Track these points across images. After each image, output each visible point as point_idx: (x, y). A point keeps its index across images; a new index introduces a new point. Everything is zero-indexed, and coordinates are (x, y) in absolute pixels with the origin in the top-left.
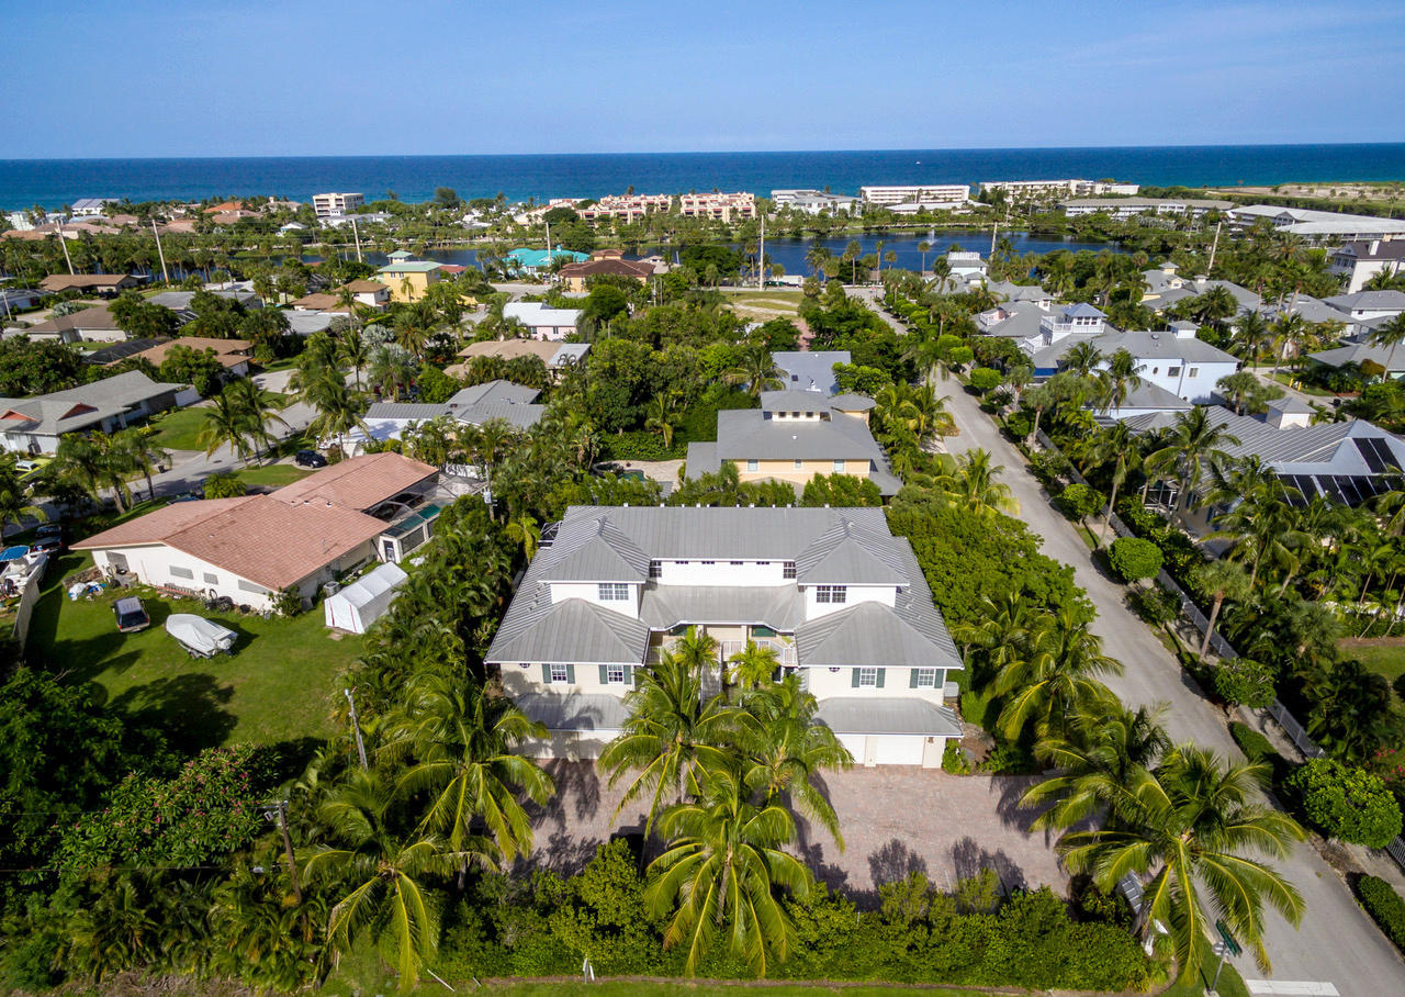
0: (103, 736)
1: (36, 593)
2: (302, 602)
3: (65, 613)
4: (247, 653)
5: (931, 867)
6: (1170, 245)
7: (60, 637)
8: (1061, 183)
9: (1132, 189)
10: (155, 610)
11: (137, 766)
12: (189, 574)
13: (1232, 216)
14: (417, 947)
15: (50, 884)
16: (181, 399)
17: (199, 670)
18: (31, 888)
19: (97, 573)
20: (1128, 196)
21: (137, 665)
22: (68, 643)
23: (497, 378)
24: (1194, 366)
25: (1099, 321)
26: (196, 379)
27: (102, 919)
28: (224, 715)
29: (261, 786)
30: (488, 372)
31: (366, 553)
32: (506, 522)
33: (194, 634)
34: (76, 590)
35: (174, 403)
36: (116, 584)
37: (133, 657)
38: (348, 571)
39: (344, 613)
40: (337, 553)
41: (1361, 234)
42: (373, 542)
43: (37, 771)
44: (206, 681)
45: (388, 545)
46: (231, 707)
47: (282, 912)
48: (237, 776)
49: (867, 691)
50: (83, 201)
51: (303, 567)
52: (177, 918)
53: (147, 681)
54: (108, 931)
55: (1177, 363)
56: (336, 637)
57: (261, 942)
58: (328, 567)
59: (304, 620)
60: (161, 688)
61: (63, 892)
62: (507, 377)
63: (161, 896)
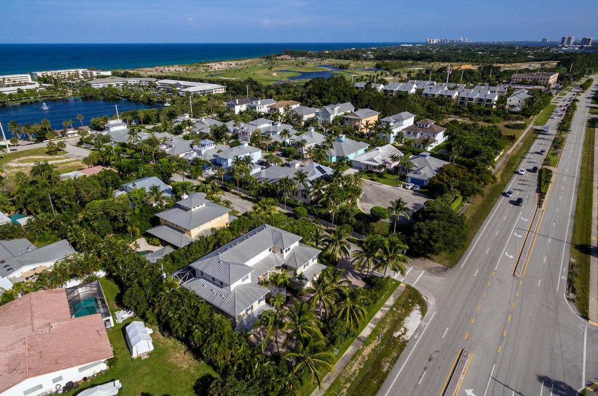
6: (151, 99)
8: (73, 71)
9: (109, 73)
13: (158, 84)
20: (108, 76)
41: (207, 90)
49: (306, 268)
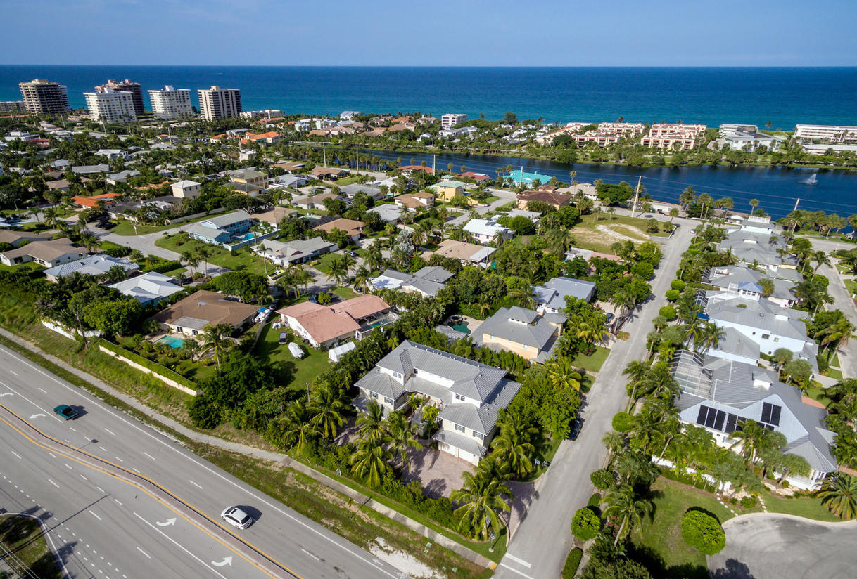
0: (260, 376)
1: (265, 324)
2: (325, 348)
3: (270, 332)
4: (306, 360)
5: (446, 490)
7: (266, 340)
10: (290, 338)
11: (265, 385)
12: (301, 330)
14: (300, 448)
15: (242, 407)
16: (331, 249)
17: (293, 361)
18: (239, 406)
19: (281, 321)
21: (279, 355)
22: (267, 342)
23: (439, 265)
24: (777, 336)
25: (757, 294)
26: (338, 242)
27: (249, 418)
28: (293, 376)
29: (288, 400)
30: (436, 262)
31: (351, 335)
32: (389, 339)
33: (295, 350)
34: (274, 325)
35: (329, 251)
36: (284, 326)
37: (279, 352)
38: (344, 340)
39: (334, 355)
40: (340, 334)
42: (354, 332)
43: (245, 380)
44: (293, 365)
45: (358, 334)
46: (295, 375)
47: (280, 430)
48: (283, 395)
49: (459, 432)
50: (345, 112)
51: (328, 337)
52: (262, 424)
53: (280, 360)
54: (249, 421)
55: (767, 332)
56: (330, 362)
57: (274, 435)
58: (337, 338)
59: (324, 354)
60: (283, 363)
61: (244, 409)
62: (442, 266)
63: (261, 417)
